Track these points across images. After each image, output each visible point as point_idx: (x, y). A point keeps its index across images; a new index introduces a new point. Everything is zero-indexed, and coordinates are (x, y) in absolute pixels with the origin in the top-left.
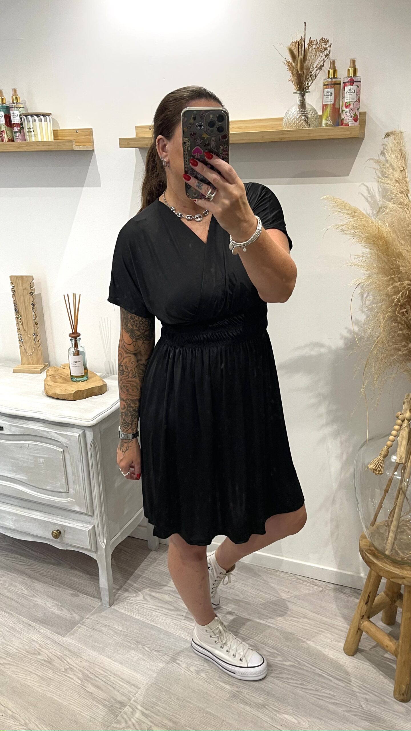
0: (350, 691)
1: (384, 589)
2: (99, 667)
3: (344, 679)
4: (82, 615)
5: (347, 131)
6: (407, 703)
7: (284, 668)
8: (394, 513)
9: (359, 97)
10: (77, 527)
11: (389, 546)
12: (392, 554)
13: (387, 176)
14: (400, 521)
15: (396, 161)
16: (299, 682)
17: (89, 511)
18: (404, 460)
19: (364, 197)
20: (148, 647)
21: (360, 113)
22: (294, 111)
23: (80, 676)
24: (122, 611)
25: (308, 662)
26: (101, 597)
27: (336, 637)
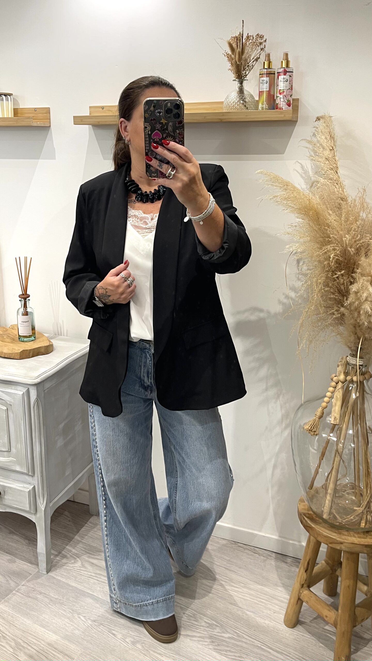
1: (324, 557)
3: (283, 652)
4: (18, 582)
5: (281, 114)
8: (331, 475)
9: (292, 86)
10: (18, 488)
11: (326, 509)
12: (330, 518)
13: (317, 154)
14: (337, 485)
15: (326, 141)
16: (236, 655)
17: (30, 471)
18: (339, 421)
19: (299, 173)
20: (84, 617)
21: (293, 100)
22: (234, 96)
24: (59, 578)
25: (247, 634)
26: (38, 563)
27: (277, 608)
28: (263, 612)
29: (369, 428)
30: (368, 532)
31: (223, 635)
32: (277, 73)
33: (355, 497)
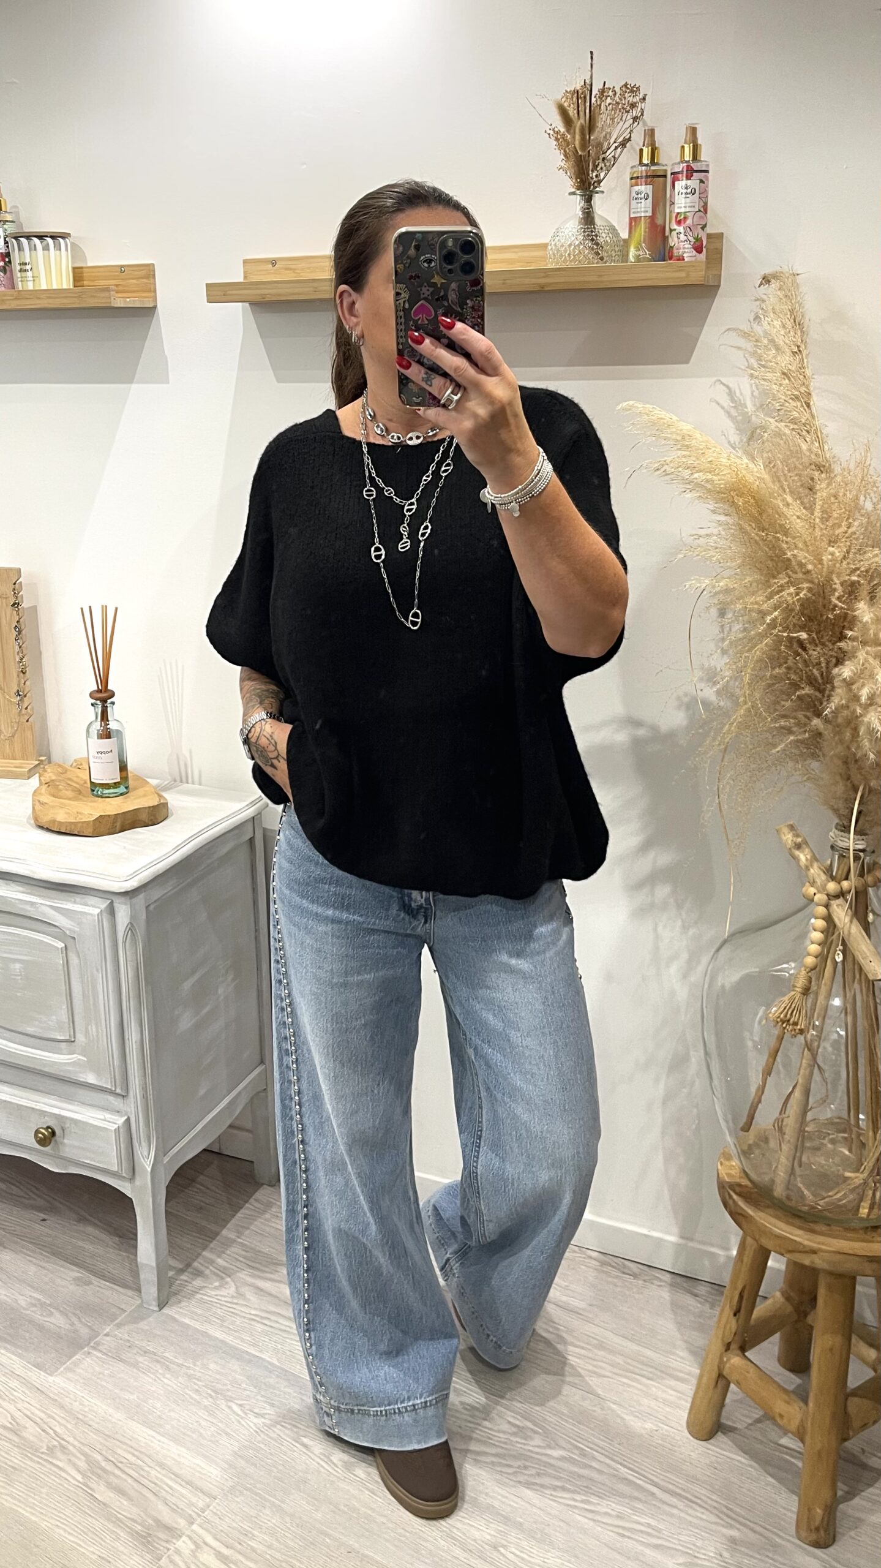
0: (694, 1520)
1: (779, 1282)
2: (124, 1447)
3: (684, 1494)
4: (96, 1327)
5: (680, 271)
6: (825, 1551)
7: (549, 1464)
8: (793, 1101)
9: (706, 204)
10: (92, 1121)
11: (782, 1175)
12: (790, 1196)
13: (764, 363)
14: (806, 1121)
15: (783, 333)
16: (578, 1497)
17: (117, 1084)
19: (723, 408)
20: (241, 1405)
21: (709, 236)
22: (571, 230)
24: (187, 1321)
25: (603, 1451)
26: (140, 1287)
27: (671, 1396)
28: (640, 1405)
30: (875, 1228)
31: (549, 1452)
33: (850, 1151)
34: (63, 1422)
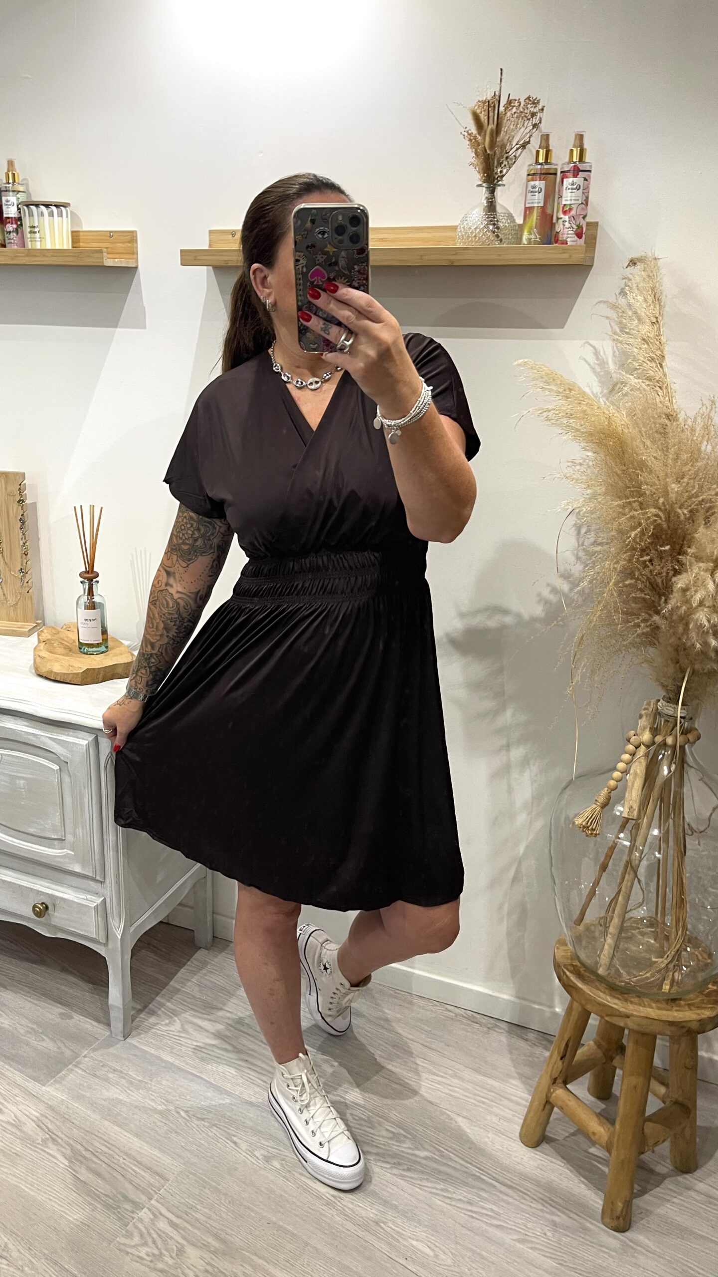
0: (525, 1208)
1: (594, 1036)
2: (99, 1140)
3: (518, 1188)
4: (76, 1050)
5: (564, 253)
6: (623, 1234)
7: (417, 1162)
8: (616, 903)
9: (587, 198)
10: (78, 898)
11: (604, 959)
12: (609, 974)
13: (627, 331)
14: (626, 919)
15: (644, 306)
16: (439, 1187)
17: (97, 873)
18: (635, 813)
19: (589, 365)
21: (588, 224)
22: (477, 216)
23: (68, 1152)
24: (145, 1048)
25: (457, 1154)
26: (110, 1022)
27: (508, 1114)
29: (688, 825)
30: (673, 1000)
31: (416, 1152)
32: (562, 172)
33: (655, 940)
34: (54, 1120)
